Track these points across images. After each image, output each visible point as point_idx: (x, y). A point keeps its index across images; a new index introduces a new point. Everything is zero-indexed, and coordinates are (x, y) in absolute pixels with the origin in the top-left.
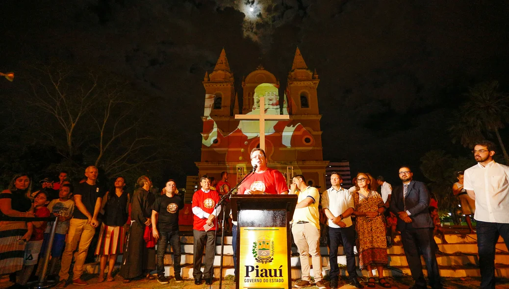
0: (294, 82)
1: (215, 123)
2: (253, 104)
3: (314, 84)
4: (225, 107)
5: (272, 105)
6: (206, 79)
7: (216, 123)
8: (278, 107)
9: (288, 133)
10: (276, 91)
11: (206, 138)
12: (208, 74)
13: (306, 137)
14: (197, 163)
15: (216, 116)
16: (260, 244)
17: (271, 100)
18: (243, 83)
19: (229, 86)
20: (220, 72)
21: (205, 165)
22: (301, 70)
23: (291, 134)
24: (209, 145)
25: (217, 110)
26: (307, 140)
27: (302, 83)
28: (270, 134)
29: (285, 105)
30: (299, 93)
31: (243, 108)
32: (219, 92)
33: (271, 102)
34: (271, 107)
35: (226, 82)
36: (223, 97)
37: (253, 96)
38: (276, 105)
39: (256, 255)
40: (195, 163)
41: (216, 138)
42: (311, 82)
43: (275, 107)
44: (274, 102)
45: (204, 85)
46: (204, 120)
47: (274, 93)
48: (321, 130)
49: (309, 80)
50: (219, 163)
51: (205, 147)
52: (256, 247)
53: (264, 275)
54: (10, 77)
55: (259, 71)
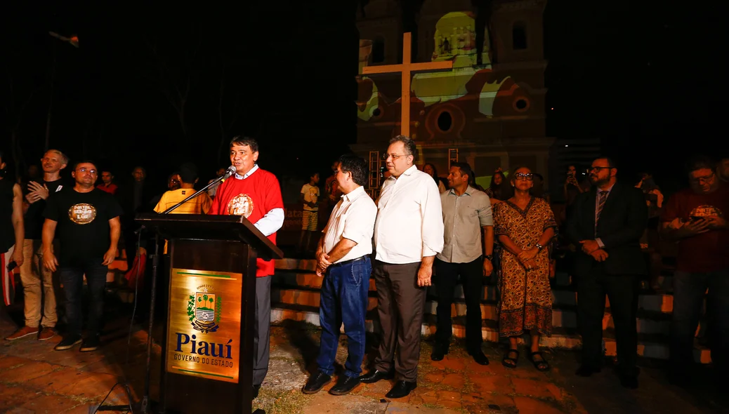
0: (503, 5)
1: (374, 84)
2: (433, 49)
4: (389, 57)
5: (465, 48)
6: (359, 14)
7: (376, 84)
8: (474, 51)
9: (489, 94)
10: (471, 24)
11: (363, 109)
12: (362, 6)
13: (520, 98)
14: (349, 146)
16: (200, 300)
17: (461, 40)
19: (395, 23)
21: (363, 148)
23: (493, 95)
24: (366, 119)
26: (521, 104)
27: (517, 5)
28: (460, 96)
29: (486, 48)
30: (511, 24)
31: (418, 57)
32: (379, 34)
33: (462, 44)
34: (462, 52)
35: (389, 16)
36: (386, 42)
37: (433, 37)
38: (471, 48)
39: (194, 317)
41: (376, 107)
42: (533, 2)
43: (469, 52)
44: (468, 42)
45: (357, 25)
46: (358, 81)
47: (468, 27)
48: (546, 87)
51: (362, 121)
52: (193, 304)
53: (203, 351)
54: (75, 42)
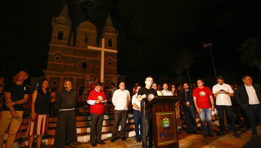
0: (106, 32)
3: (116, 35)
4: (65, 39)
6: (53, 20)
9: (100, 59)
12: (55, 17)
13: (109, 62)
14: (44, 71)
15: (59, 43)
18: (77, 27)
19: (68, 28)
20: (63, 18)
21: (49, 72)
22: (110, 27)
25: (60, 40)
26: (110, 64)
27: (110, 33)
28: (90, 58)
30: (108, 39)
31: (76, 41)
32: (61, 29)
35: (66, 24)
36: (64, 33)
40: (43, 70)
41: (57, 56)
42: (114, 34)
45: (52, 24)
48: (117, 59)
49: (113, 33)
50: (59, 72)
53: (167, 136)
55: (87, 23)
